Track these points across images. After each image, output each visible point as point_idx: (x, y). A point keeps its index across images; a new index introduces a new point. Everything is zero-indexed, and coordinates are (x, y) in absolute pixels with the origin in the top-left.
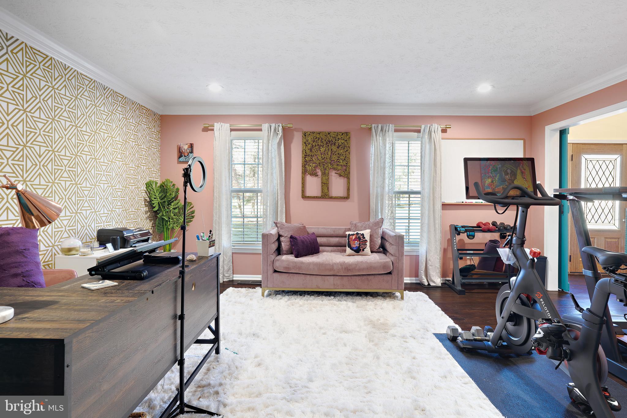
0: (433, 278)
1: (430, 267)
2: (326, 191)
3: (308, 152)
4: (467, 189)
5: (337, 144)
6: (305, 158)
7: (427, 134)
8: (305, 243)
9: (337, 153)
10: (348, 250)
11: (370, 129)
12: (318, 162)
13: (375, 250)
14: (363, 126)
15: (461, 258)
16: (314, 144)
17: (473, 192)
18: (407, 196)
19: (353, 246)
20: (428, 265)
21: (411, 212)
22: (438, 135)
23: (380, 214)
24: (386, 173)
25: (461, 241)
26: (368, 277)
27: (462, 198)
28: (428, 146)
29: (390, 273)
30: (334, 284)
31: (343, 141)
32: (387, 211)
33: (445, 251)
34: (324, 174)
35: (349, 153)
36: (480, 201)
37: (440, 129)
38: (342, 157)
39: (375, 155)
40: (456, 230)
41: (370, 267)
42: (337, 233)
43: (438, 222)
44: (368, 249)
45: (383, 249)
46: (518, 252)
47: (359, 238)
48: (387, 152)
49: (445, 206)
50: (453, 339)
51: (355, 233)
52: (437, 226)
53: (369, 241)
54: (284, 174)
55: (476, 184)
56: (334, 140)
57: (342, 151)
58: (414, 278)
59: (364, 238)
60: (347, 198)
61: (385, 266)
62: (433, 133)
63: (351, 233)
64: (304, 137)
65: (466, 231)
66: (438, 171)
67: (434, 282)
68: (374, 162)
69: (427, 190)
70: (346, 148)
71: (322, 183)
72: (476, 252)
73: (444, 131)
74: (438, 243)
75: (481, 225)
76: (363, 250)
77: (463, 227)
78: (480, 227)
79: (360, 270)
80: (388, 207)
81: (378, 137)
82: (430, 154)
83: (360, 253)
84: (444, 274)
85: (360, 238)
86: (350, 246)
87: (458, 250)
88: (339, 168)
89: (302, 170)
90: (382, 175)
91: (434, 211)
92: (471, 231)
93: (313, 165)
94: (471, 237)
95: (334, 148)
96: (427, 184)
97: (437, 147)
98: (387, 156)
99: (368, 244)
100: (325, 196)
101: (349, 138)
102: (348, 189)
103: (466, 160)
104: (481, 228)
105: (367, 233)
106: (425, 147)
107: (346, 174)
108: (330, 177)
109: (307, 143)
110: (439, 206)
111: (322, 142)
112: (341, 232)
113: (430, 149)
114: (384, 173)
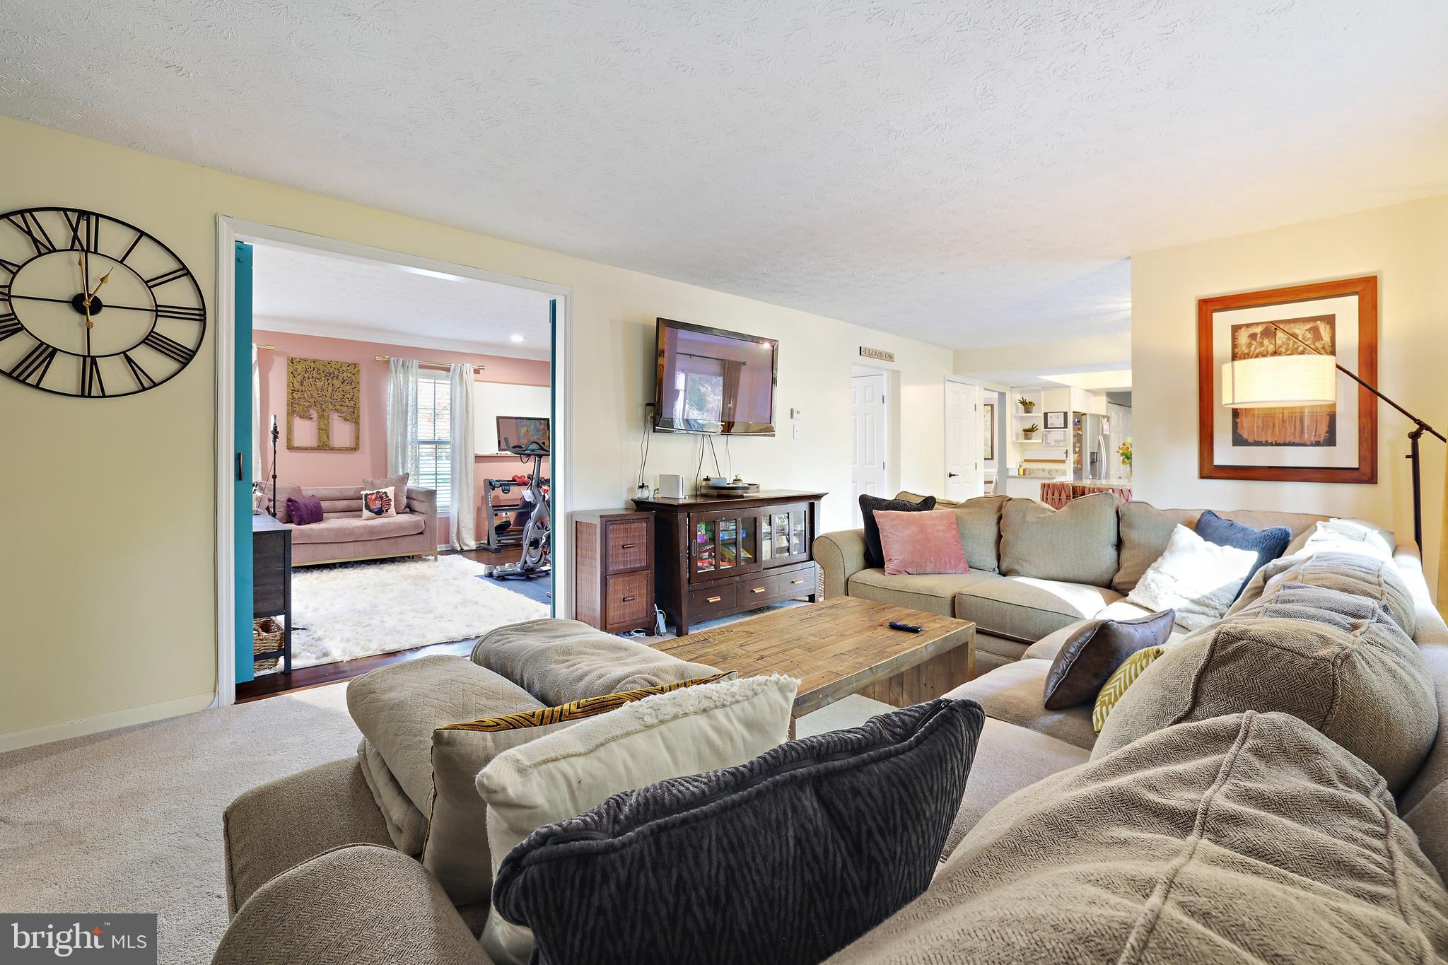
0: (466, 542)
1: (462, 529)
2: (325, 440)
3: (297, 386)
4: (499, 442)
5: (341, 378)
6: (292, 393)
7: (458, 374)
8: (309, 507)
9: (341, 389)
10: (366, 513)
11: (388, 362)
12: (312, 401)
13: (400, 511)
14: (377, 358)
15: (496, 515)
16: (306, 376)
17: (503, 445)
18: (434, 446)
19: (372, 507)
20: (461, 527)
21: (438, 466)
22: (470, 376)
23: (400, 469)
24: (409, 418)
25: (496, 497)
26: (397, 539)
27: (493, 449)
28: (458, 389)
29: (421, 533)
30: (355, 553)
31: (349, 375)
32: (409, 466)
33: (479, 510)
34: (321, 417)
35: (358, 391)
36: (509, 453)
37: (472, 370)
38: (348, 396)
39: (394, 395)
40: (491, 485)
41: (400, 527)
42: (345, 494)
43: (471, 476)
44: (392, 510)
45: (410, 509)
46: (536, 492)
47: (381, 498)
48: (409, 393)
49: (479, 458)
50: (490, 575)
51: (375, 491)
52: (470, 482)
53: (393, 500)
54: (259, 415)
55: (506, 439)
56: (336, 373)
57: (348, 388)
58: (444, 545)
59: (388, 497)
60: (355, 449)
61: (416, 525)
62: (464, 374)
63: (369, 492)
64: (291, 364)
65: (501, 485)
66: (470, 419)
67: (467, 545)
68: (393, 405)
69: (458, 440)
70: (353, 383)
71: (319, 429)
72: (511, 507)
73: (477, 371)
74: (471, 500)
75: (517, 478)
76: (387, 511)
77: (497, 481)
78: (514, 481)
79: (387, 532)
80: (412, 460)
81: (398, 374)
82: (461, 397)
83: (383, 515)
84: (478, 538)
85: (383, 498)
86: (368, 507)
87: (493, 507)
88: (345, 409)
89: (288, 410)
90: (404, 421)
91: (466, 464)
92: (506, 485)
93: (305, 403)
94: (506, 491)
95: (337, 383)
96: (457, 433)
97: (469, 391)
98: (410, 398)
99: (392, 503)
100: (324, 446)
101: (359, 371)
102: (357, 438)
103: (498, 418)
104: (516, 482)
105: (390, 491)
106: (456, 389)
107: (353, 417)
108: (330, 420)
109: (295, 373)
110: (471, 459)
111: (319, 374)
112: (351, 494)
113: (461, 392)
114: (407, 419)
